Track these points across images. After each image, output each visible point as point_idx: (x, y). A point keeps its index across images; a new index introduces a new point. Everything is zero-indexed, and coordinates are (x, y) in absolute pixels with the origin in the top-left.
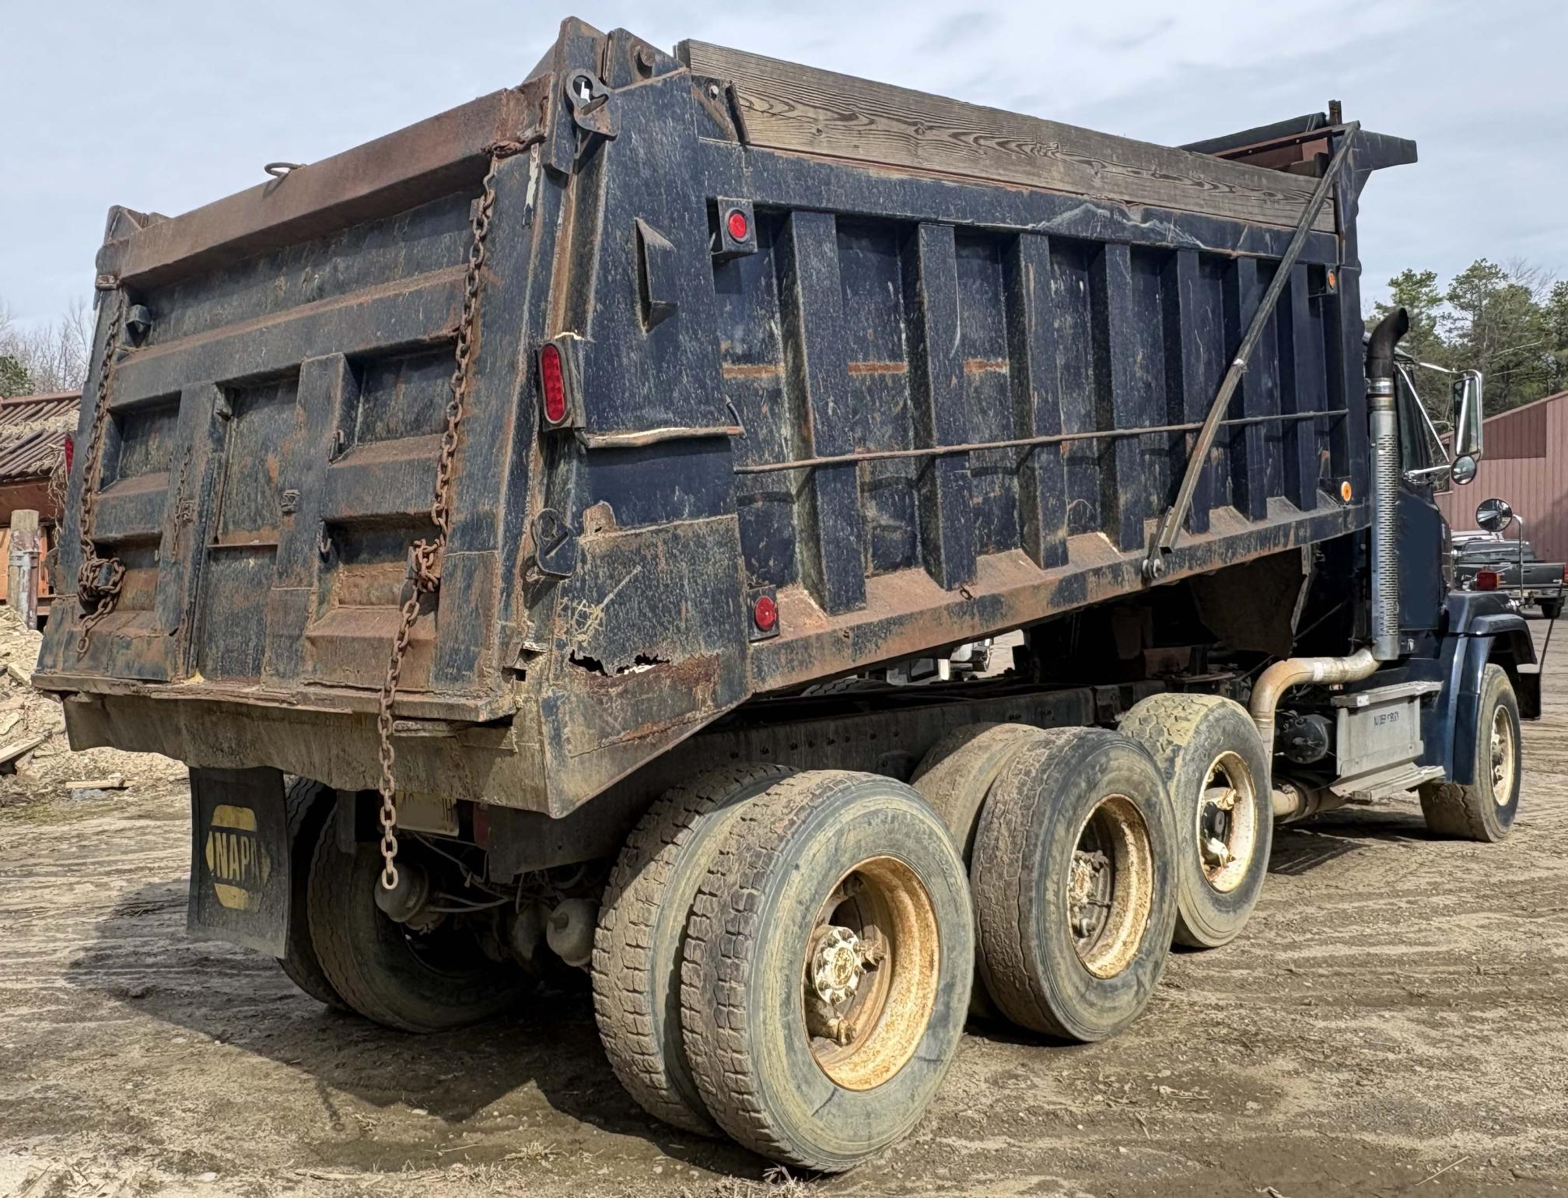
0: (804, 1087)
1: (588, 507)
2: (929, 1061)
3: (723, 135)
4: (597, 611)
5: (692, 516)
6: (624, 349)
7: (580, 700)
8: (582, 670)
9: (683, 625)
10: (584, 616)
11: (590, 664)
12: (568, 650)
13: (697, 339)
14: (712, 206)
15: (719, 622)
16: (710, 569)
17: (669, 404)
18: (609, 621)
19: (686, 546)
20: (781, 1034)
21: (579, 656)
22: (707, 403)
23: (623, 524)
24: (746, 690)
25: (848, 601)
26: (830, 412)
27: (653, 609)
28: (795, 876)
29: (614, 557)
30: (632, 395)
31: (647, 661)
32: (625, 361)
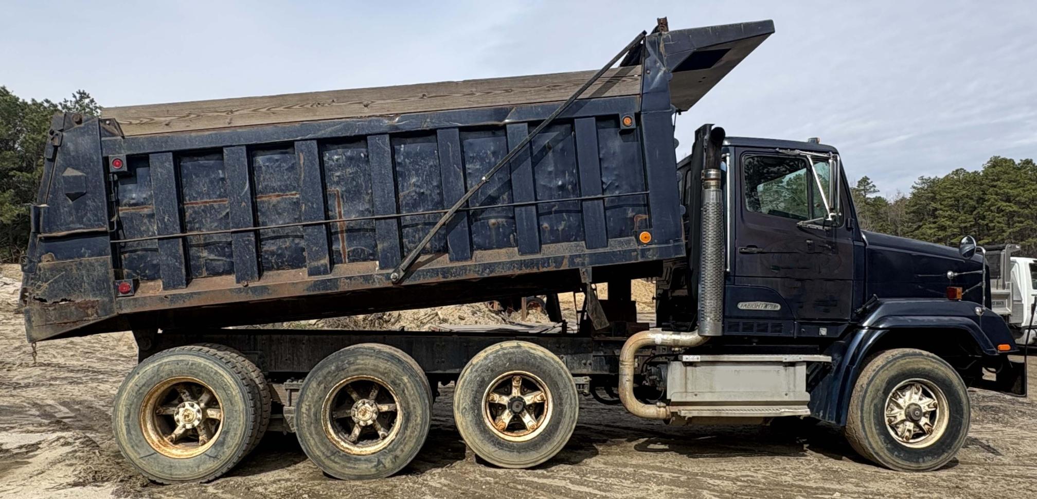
0: (135, 447)
1: (43, 254)
2: (210, 457)
3: (113, 135)
4: (46, 285)
5: (89, 256)
6: (61, 207)
7: (38, 310)
8: (38, 302)
9: (83, 290)
10: (40, 286)
11: (42, 300)
12: (33, 295)
13: (95, 202)
14: (106, 160)
15: (100, 290)
16: (96, 273)
17: (82, 223)
18: (50, 287)
19: (85, 266)
20: (124, 428)
21: (37, 297)
22: (98, 221)
23: (58, 259)
24: (113, 312)
25: (174, 285)
26: (166, 220)
27: (70, 285)
28: (137, 376)
29: (52, 269)
30: (65, 221)
31: (65, 300)
32: (62, 211)
